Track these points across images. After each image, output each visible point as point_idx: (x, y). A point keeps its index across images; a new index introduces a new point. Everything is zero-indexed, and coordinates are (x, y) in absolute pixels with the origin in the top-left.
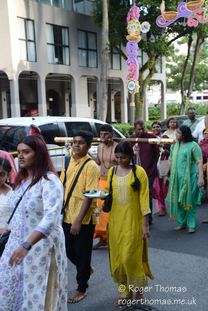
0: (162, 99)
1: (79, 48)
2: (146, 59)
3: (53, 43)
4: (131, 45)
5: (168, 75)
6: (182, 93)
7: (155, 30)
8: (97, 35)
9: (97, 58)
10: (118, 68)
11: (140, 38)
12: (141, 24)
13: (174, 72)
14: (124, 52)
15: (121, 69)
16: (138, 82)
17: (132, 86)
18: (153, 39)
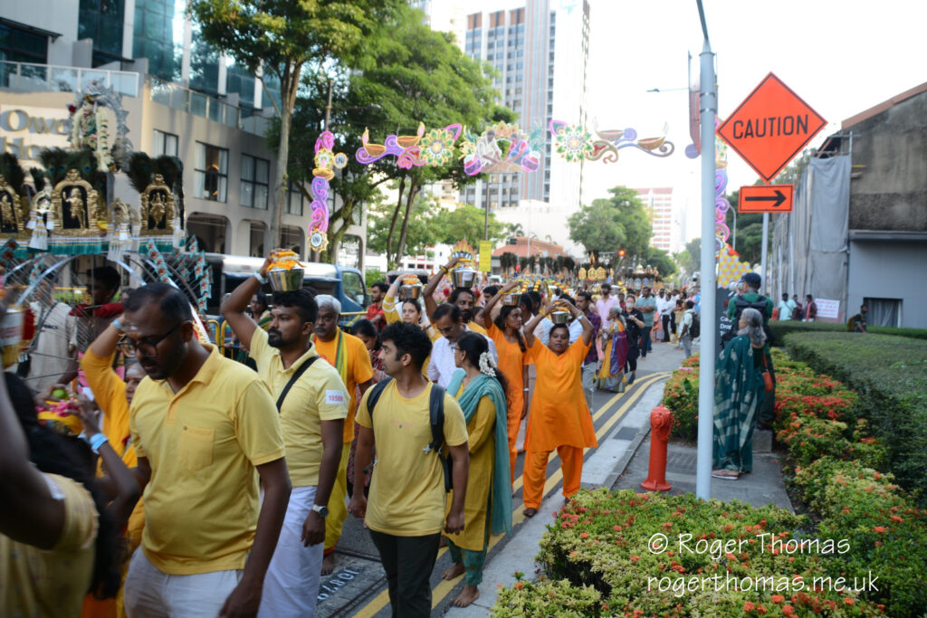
0: (360, 264)
1: (242, 180)
2: (340, 203)
3: (203, 168)
4: (319, 182)
5: (370, 231)
6: (388, 257)
7: (355, 166)
8: (270, 164)
9: (268, 197)
10: (298, 212)
11: (332, 175)
12: (335, 155)
13: (379, 227)
14: (308, 191)
15: (302, 215)
16: (326, 235)
17: (317, 240)
18: (351, 178)
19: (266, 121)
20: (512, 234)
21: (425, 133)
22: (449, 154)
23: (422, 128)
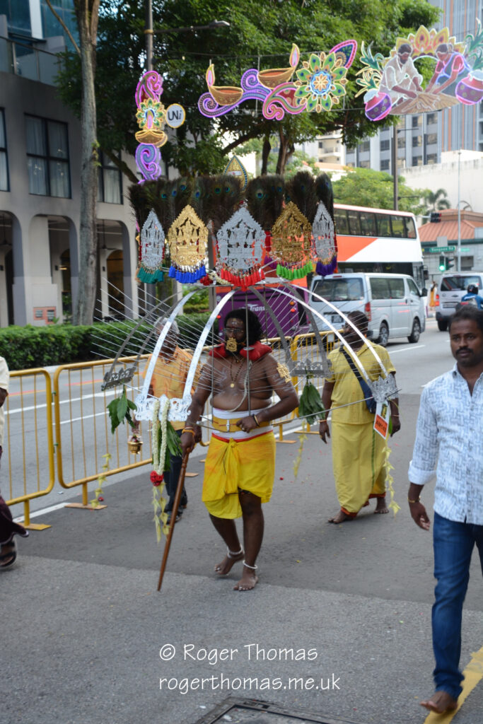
1: (29, 155)
4: (146, 151)
7: (197, 122)
8: (69, 127)
9: (69, 178)
10: (117, 199)
11: (164, 138)
12: (166, 108)
14: (129, 166)
15: (122, 203)
18: (191, 141)
19: (55, 59)
20: (431, 207)
21: (301, 60)
22: (339, 91)
23: (295, 53)
